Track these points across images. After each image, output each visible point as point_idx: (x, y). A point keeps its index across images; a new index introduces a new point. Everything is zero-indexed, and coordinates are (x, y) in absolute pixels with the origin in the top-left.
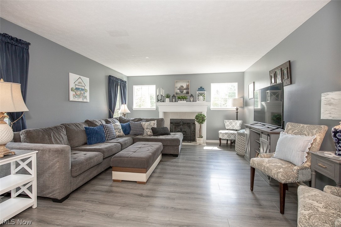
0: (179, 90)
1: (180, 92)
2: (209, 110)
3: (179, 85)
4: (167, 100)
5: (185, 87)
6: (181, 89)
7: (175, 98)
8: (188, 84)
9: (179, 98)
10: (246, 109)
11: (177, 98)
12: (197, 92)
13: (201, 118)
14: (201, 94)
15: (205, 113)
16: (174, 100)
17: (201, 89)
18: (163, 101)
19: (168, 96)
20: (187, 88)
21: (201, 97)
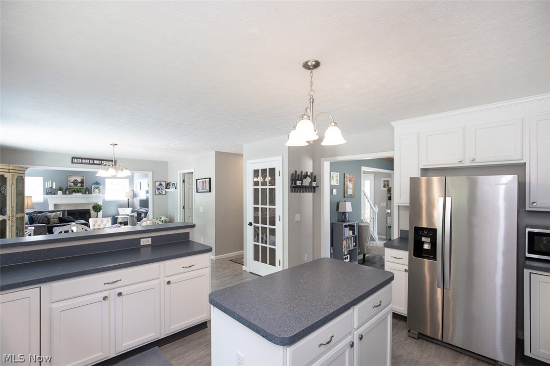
0: (72, 184)
1: (74, 186)
2: (104, 201)
3: (72, 179)
4: (60, 192)
5: (79, 180)
6: (75, 183)
7: (68, 190)
8: (82, 178)
9: (74, 191)
10: (135, 199)
11: (70, 190)
12: (93, 186)
13: (97, 208)
14: (97, 188)
15: (100, 203)
16: (67, 193)
17: (97, 183)
18: (55, 194)
19: (61, 189)
20: (82, 182)
21: (97, 190)
